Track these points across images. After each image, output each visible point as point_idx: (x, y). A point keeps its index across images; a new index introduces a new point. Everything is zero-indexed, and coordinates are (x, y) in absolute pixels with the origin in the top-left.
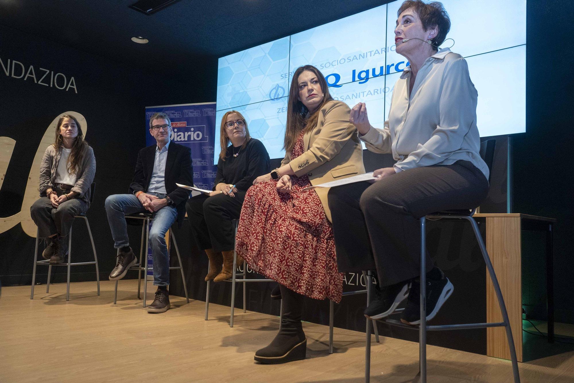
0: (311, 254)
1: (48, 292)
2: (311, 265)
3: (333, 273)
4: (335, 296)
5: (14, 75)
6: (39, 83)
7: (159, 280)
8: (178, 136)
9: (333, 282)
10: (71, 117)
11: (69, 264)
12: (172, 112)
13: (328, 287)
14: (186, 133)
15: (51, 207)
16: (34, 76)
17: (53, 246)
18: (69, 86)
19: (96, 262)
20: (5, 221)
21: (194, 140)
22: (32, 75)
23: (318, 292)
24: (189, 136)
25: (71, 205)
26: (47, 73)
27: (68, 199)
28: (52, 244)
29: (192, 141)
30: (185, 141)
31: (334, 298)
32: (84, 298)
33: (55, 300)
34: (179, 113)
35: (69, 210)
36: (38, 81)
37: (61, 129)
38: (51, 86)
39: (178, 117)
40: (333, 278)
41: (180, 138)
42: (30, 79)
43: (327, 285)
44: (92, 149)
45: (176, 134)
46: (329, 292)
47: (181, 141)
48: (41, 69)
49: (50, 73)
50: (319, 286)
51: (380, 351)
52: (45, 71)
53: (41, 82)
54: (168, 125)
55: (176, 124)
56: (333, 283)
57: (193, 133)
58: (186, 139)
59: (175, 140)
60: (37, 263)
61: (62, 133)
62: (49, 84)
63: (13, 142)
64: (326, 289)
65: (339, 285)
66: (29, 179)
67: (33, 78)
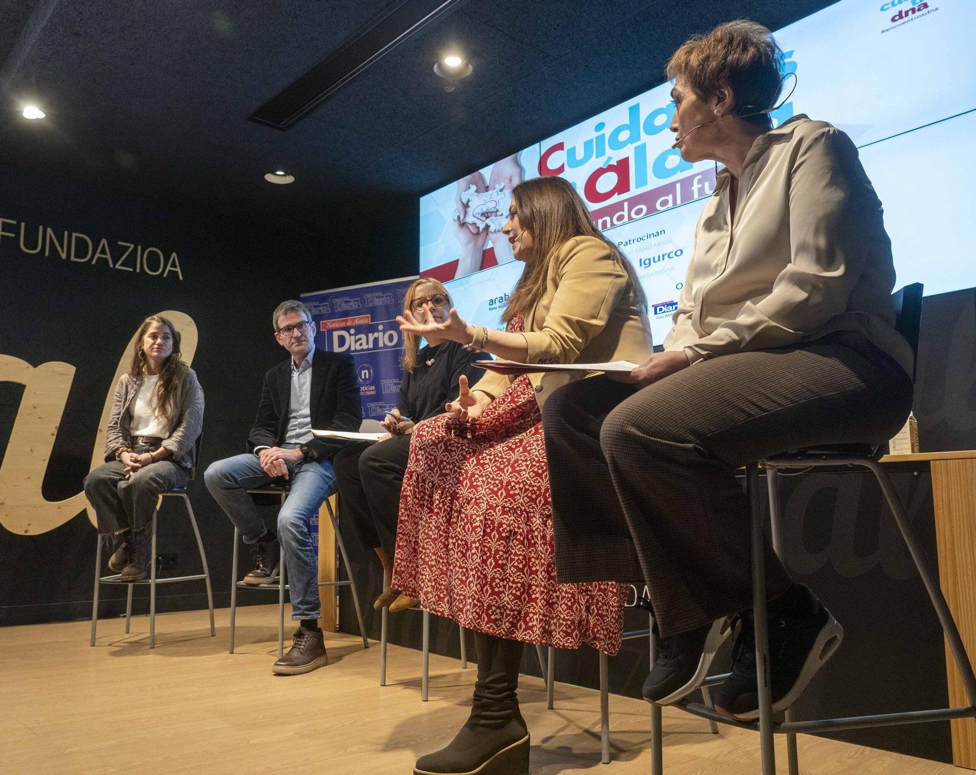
0: (543, 556)
1: (128, 632)
2: (545, 578)
3: (594, 590)
4: (601, 640)
5: (76, 257)
6: (117, 266)
7: (299, 609)
8: (356, 341)
9: (595, 609)
10: (164, 322)
11: (153, 581)
12: (346, 299)
13: (584, 621)
14: (370, 335)
15: (117, 477)
16: (108, 256)
17: (126, 549)
18: (169, 268)
19: (206, 575)
20: (59, 508)
21: (385, 346)
22: (106, 254)
23: (561, 633)
24: (376, 340)
25: (152, 474)
26: (130, 250)
27: (154, 460)
28: (124, 545)
29: (381, 348)
30: (368, 349)
31: (600, 643)
32: (184, 642)
33: (135, 647)
34: (357, 301)
35: (147, 483)
36: (114, 264)
37: (145, 341)
38: (138, 270)
39: (356, 307)
40: (595, 601)
41: (361, 345)
42: (103, 262)
43: (581, 616)
44: (194, 372)
45: (353, 337)
46: (587, 630)
47: (362, 350)
48: (120, 243)
49: (135, 249)
50: (564, 619)
51: (715, 755)
52: (124, 246)
53: (120, 266)
54: (307, 322)
55: (353, 320)
56: (596, 611)
57: (381, 334)
58: (371, 346)
59: (353, 349)
60: (100, 581)
61: (146, 347)
62: (135, 269)
63: (72, 369)
64: (582, 626)
65: (606, 616)
66: (98, 431)
67: (106, 260)
